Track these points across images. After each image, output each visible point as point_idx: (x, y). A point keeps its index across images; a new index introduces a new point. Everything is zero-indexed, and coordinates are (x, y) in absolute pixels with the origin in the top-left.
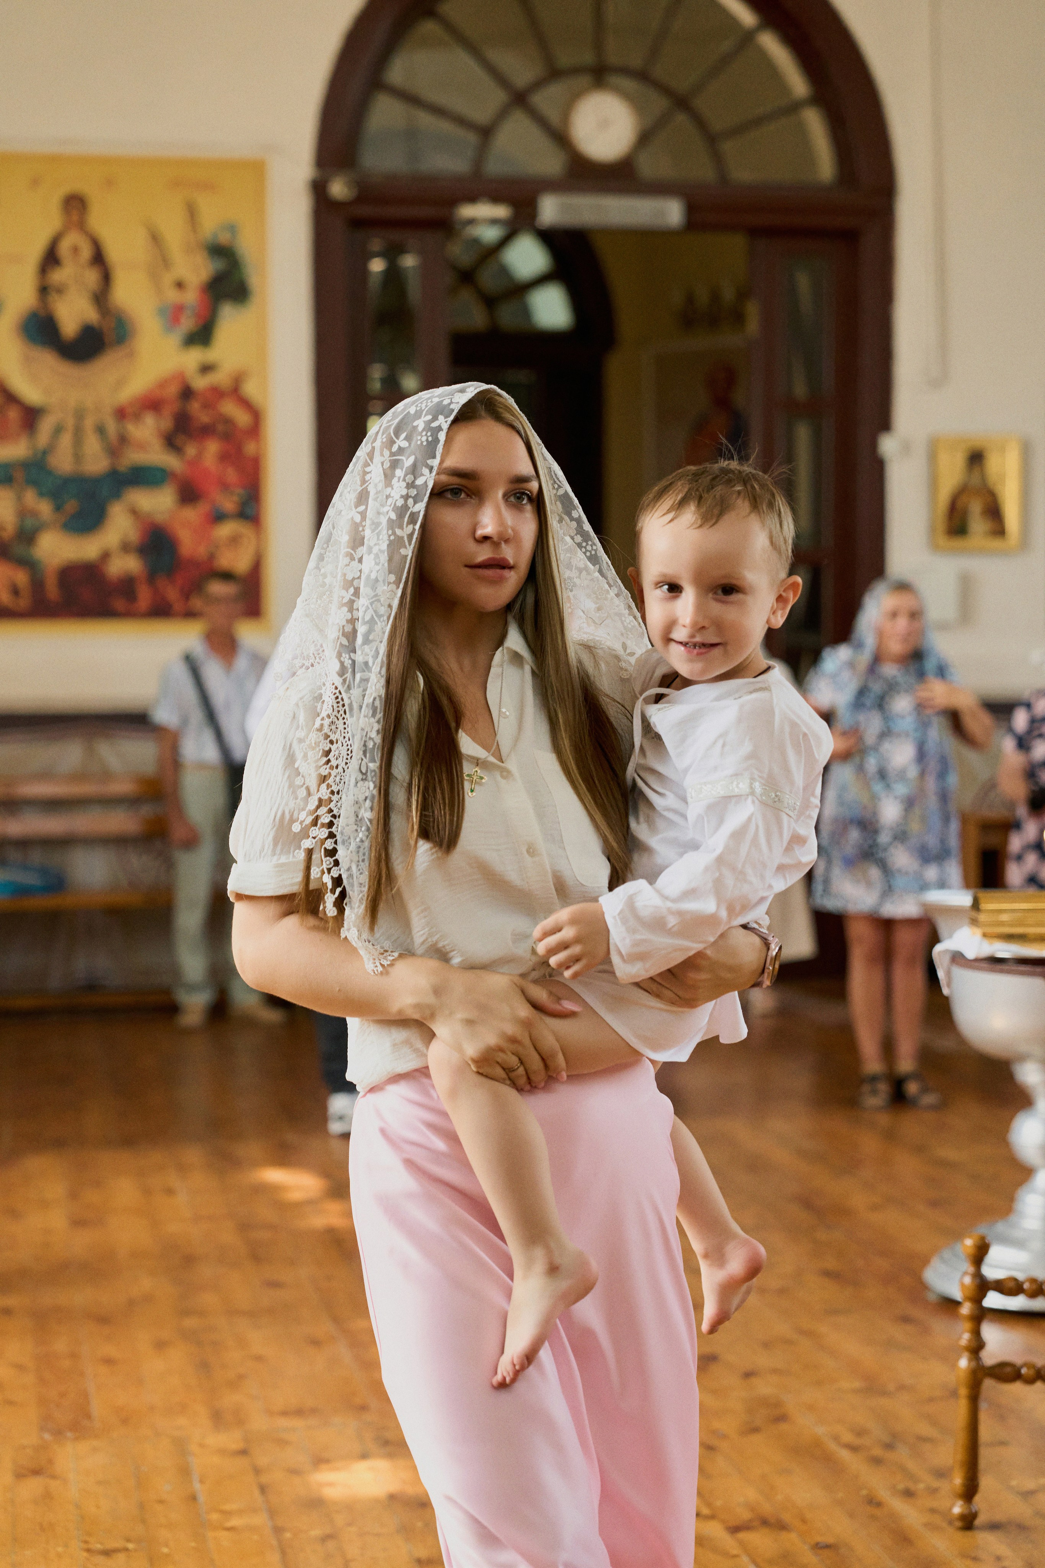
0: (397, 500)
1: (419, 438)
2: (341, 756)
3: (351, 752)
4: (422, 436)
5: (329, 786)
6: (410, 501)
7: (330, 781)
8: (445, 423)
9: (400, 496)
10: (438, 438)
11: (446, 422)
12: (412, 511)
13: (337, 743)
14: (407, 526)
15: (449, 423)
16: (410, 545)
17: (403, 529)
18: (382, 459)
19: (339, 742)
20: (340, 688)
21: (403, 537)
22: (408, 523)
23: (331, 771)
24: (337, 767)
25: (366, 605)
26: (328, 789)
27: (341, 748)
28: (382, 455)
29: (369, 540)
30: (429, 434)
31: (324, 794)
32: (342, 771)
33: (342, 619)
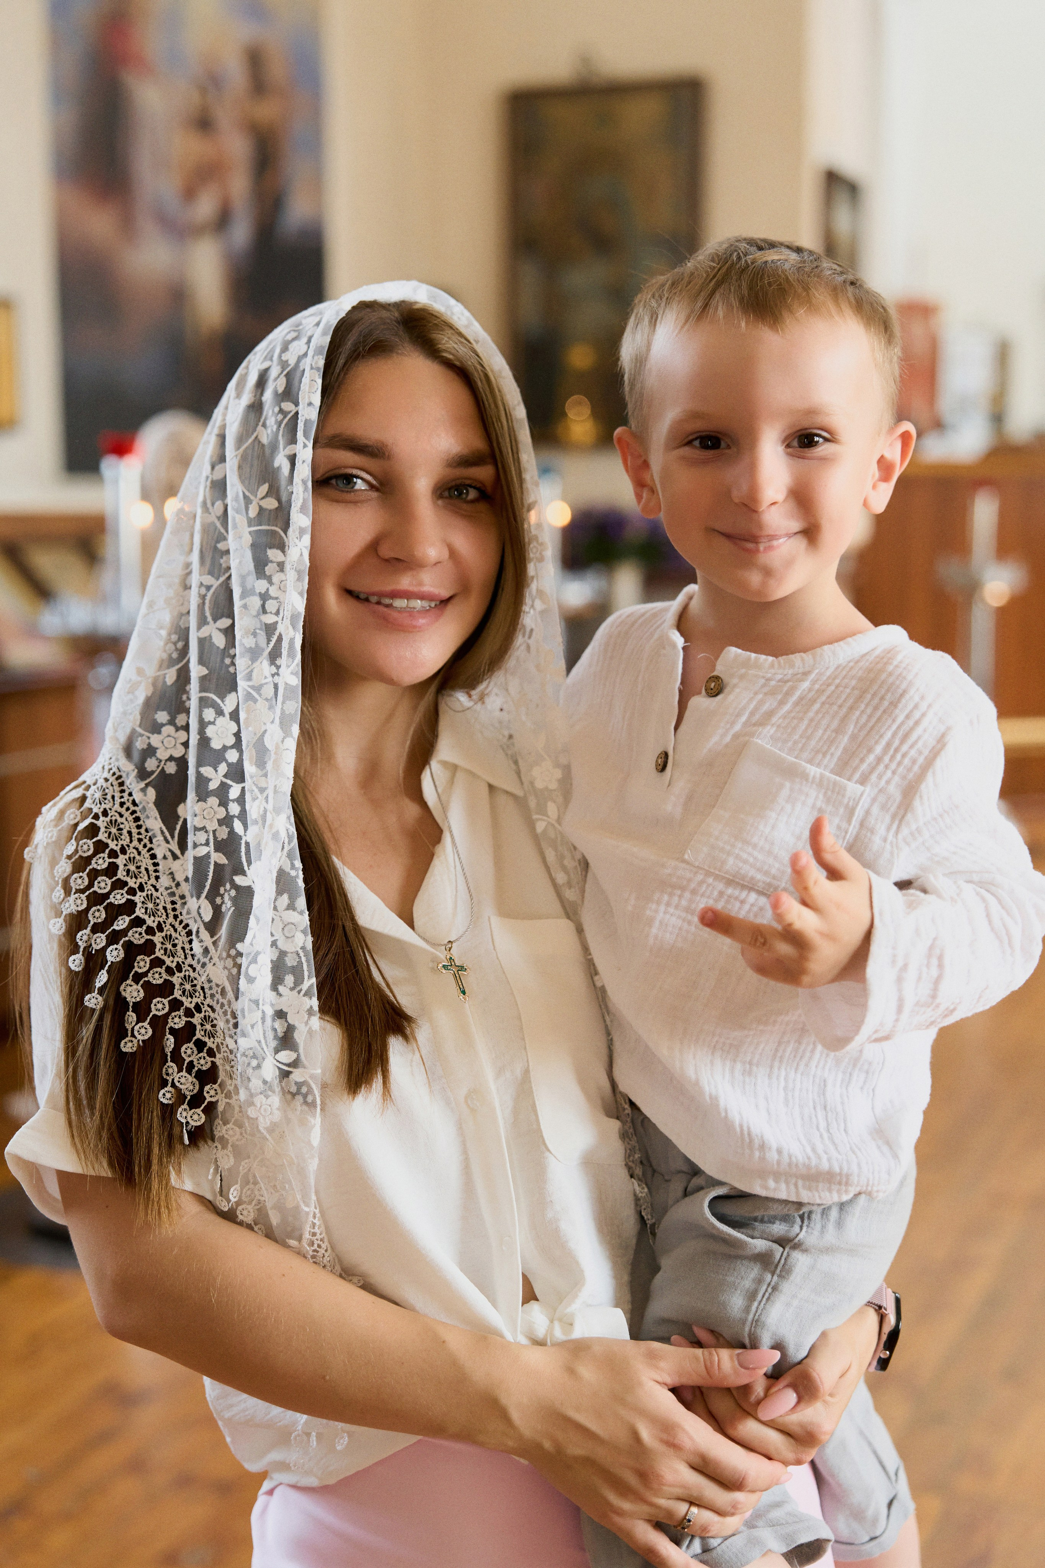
33: (211, 819)
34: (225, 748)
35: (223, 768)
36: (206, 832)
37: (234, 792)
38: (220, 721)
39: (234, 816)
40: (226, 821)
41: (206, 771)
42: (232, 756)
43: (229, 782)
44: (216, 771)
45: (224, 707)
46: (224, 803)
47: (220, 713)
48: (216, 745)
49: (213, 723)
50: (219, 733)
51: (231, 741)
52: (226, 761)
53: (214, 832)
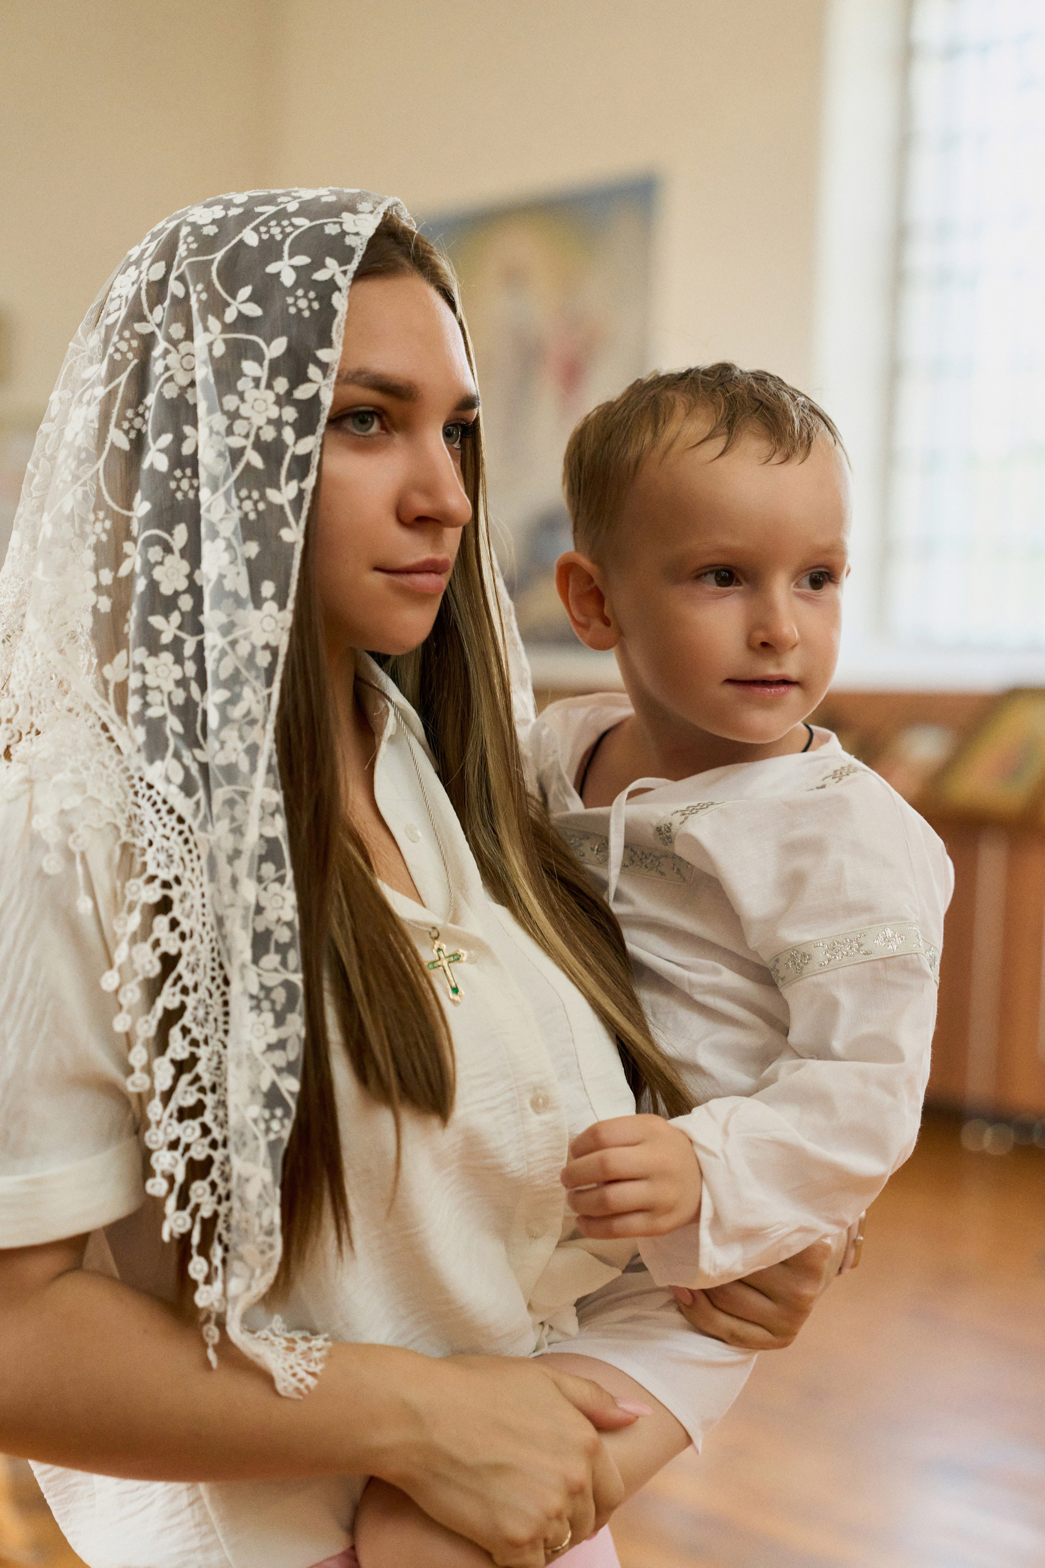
0: (260, 428)
1: (290, 300)
2: (201, 963)
3: (219, 954)
4: (297, 298)
5: (185, 1031)
6: (288, 434)
7: (187, 1019)
8: (342, 275)
9: (265, 420)
10: (332, 305)
11: (345, 273)
12: (293, 452)
13: (191, 936)
14: (287, 483)
15: (350, 275)
16: (297, 520)
17: (278, 488)
18: (209, 337)
19: (196, 936)
20: (189, 820)
21: (281, 507)
22: (290, 477)
23: (184, 998)
24: (195, 989)
25: (220, 646)
26: (184, 1037)
27: (200, 947)
28: (206, 329)
29: (208, 510)
30: (312, 295)
31: (179, 1050)
32: (207, 994)
33: (166, 678)
34: (177, 594)
35: (176, 618)
36: (161, 691)
37: (189, 649)
38: (169, 559)
39: (190, 679)
40: (182, 683)
41: (157, 621)
42: (186, 603)
43: (183, 635)
44: (168, 622)
45: (172, 543)
46: (179, 660)
47: (168, 549)
48: (166, 590)
49: (161, 563)
50: (169, 574)
51: (183, 584)
52: (179, 609)
53: (170, 694)
